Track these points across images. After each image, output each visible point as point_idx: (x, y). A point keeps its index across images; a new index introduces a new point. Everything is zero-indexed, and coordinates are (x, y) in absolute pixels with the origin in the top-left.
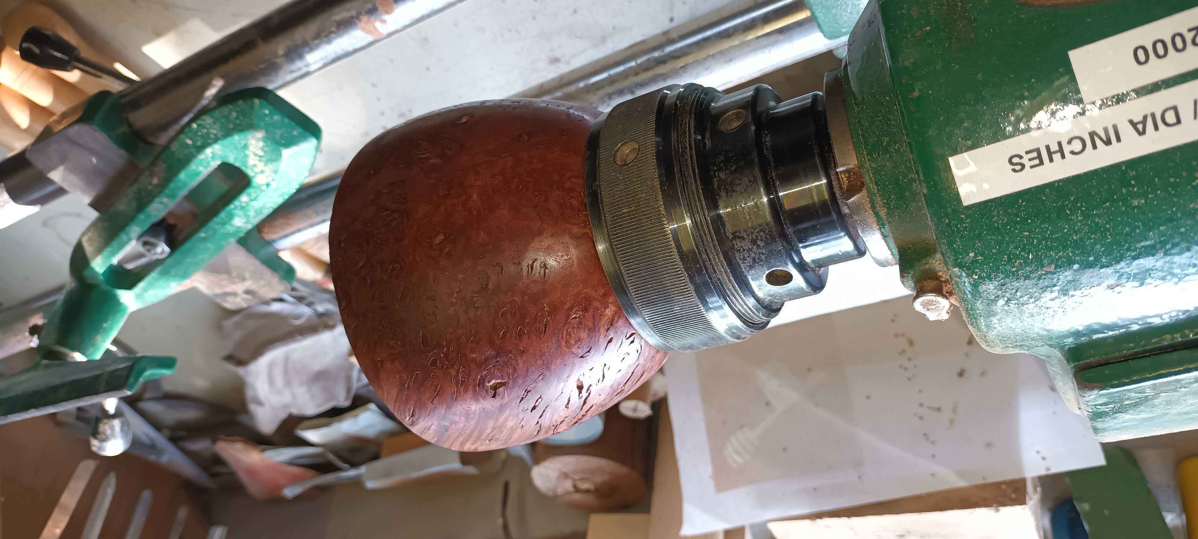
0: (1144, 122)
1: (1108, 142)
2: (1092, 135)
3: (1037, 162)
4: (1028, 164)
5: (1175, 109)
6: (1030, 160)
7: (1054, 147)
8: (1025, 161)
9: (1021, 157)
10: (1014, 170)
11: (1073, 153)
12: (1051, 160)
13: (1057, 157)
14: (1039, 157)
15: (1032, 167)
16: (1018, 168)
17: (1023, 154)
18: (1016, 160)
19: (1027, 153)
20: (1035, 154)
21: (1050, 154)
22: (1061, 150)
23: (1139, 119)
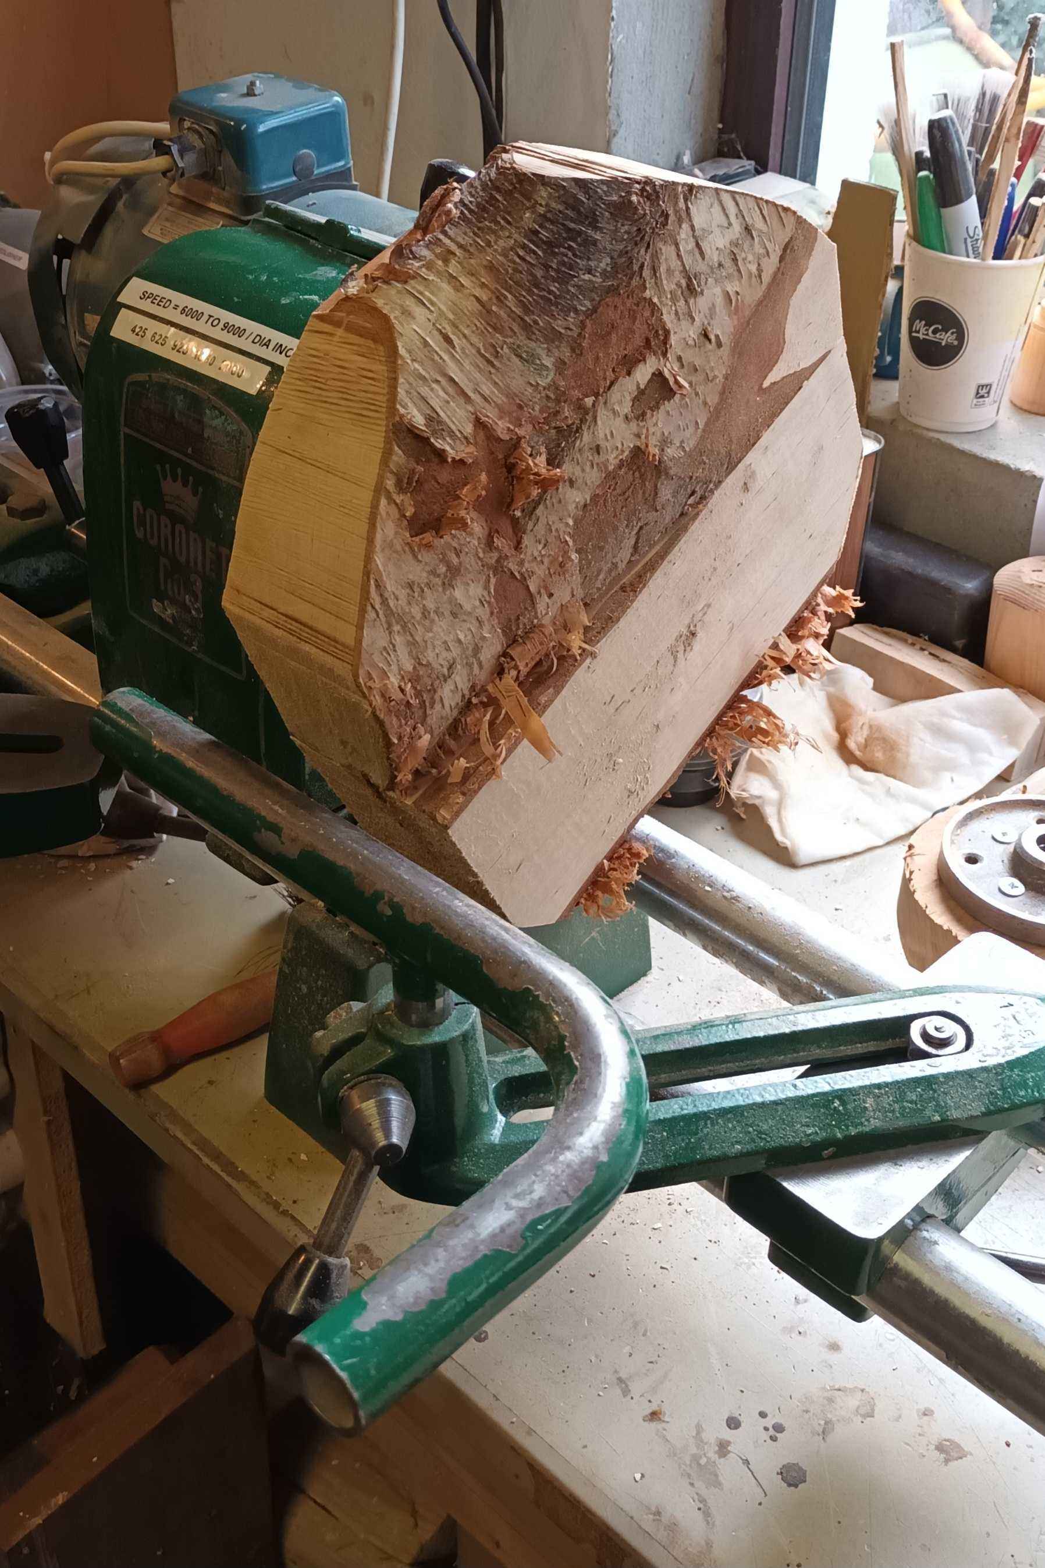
0: (265, 344)
1: (281, 345)
2: (281, 353)
5: (253, 342)
23: (265, 347)
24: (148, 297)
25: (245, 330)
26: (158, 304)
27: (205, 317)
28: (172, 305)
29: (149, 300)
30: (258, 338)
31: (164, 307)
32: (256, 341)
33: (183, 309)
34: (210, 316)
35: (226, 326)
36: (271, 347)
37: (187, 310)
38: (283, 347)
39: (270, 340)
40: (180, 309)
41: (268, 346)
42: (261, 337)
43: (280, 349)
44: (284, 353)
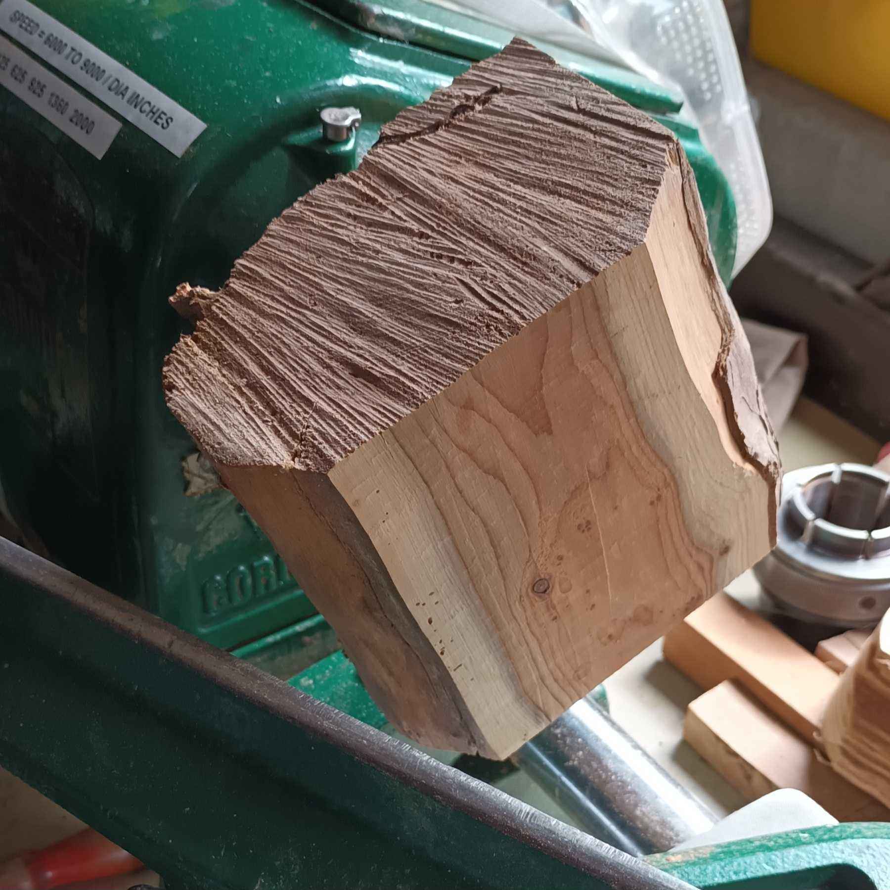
0: (121, 93)
1: (138, 96)
2: (135, 106)
3: (162, 116)
4: (165, 118)
5: (109, 88)
6: (161, 119)
7: (151, 115)
8: (164, 121)
9: (163, 125)
10: (172, 119)
11: (150, 104)
12: (158, 110)
13: (155, 110)
14: (159, 116)
15: (165, 114)
16: (169, 120)
17: (160, 125)
18: (165, 125)
19: (158, 124)
20: (158, 120)
21: (154, 114)
22: (151, 111)
23: (121, 96)
24: (19, 19)
25: (104, 71)
26: (26, 30)
27: (68, 50)
28: (39, 32)
29: (18, 23)
30: (116, 83)
31: (31, 33)
32: (113, 87)
33: (48, 39)
34: (73, 49)
35: (87, 63)
36: (129, 94)
37: (51, 38)
38: (140, 99)
39: (127, 88)
40: (44, 37)
41: (123, 95)
42: (118, 81)
43: (136, 101)
44: (139, 107)
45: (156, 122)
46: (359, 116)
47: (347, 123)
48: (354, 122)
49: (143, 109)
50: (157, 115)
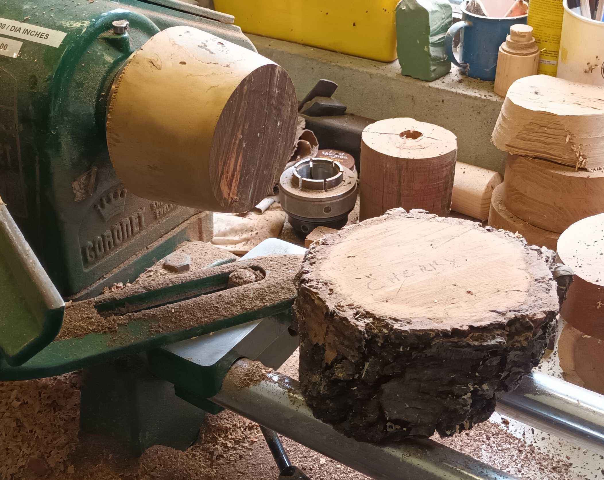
0: (18, 30)
1: (27, 30)
2: (27, 34)
3: (43, 34)
4: (45, 35)
5: (11, 30)
7: (37, 35)
8: (45, 36)
9: (45, 38)
10: (49, 35)
11: (35, 32)
12: (40, 33)
13: (38, 33)
14: (42, 35)
16: (47, 35)
17: (43, 38)
18: (46, 37)
19: (42, 38)
20: (42, 36)
21: (38, 35)
22: (36, 34)
23: (18, 32)
25: (5, 25)
30: (13, 28)
32: (12, 29)
36: (22, 31)
38: (28, 31)
39: (20, 28)
42: (15, 27)
43: (27, 32)
44: (29, 34)
45: (40, 37)
46: (128, 23)
47: (124, 25)
48: (127, 25)
49: (32, 34)
50: (40, 35)
